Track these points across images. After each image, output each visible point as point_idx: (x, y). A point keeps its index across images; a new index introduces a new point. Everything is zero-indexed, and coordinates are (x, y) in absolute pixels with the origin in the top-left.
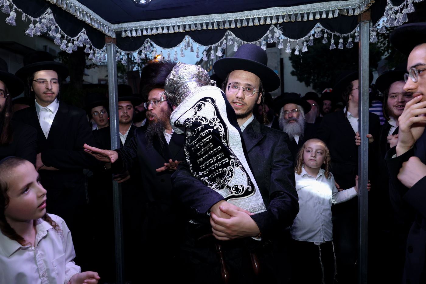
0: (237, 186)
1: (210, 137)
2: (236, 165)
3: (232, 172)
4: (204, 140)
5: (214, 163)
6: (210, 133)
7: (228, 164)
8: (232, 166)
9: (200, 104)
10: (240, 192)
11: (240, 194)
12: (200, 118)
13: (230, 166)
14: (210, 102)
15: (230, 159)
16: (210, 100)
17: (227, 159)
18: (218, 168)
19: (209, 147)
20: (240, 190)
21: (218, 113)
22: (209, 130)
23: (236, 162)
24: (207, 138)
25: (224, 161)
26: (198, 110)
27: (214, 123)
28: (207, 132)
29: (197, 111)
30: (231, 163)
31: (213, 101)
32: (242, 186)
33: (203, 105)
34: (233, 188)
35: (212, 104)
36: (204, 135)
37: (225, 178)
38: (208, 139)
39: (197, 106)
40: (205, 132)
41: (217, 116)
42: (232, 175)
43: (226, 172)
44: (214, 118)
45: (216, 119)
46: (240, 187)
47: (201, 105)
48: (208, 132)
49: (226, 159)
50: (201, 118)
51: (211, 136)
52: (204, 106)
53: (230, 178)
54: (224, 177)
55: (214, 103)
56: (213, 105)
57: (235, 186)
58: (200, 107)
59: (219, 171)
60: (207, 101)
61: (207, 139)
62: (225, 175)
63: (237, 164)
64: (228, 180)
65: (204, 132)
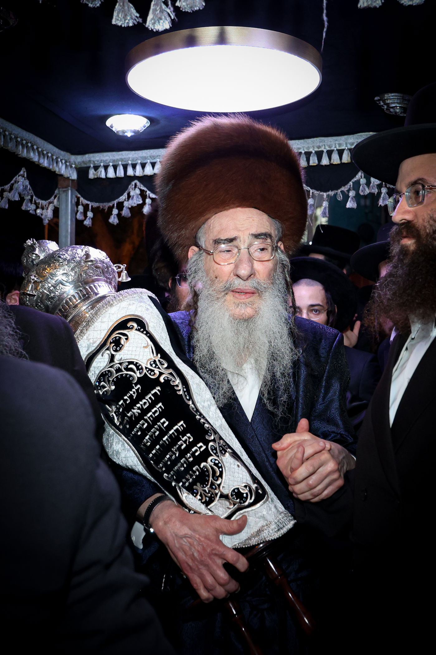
0: (238, 489)
1: (160, 407)
2: (221, 451)
3: (220, 465)
4: (149, 415)
5: (178, 460)
6: (157, 399)
7: (205, 455)
8: (215, 454)
9: (116, 337)
10: (247, 498)
11: (249, 501)
12: (125, 365)
13: (212, 455)
14: (136, 330)
15: (206, 443)
16: (135, 325)
17: (201, 444)
18: (190, 466)
19: (160, 429)
20: (247, 494)
21: (159, 349)
22: (153, 392)
23: (220, 447)
24: (153, 410)
25: (196, 451)
26: (116, 351)
27: (157, 371)
28: (150, 398)
29: (113, 353)
30: (212, 450)
31: (142, 325)
32: (246, 486)
33: (123, 338)
34: (232, 495)
35: (142, 332)
36: (148, 404)
37: (210, 481)
38: (156, 411)
39: (111, 343)
40: (147, 400)
41: (159, 355)
42: (221, 473)
43: (208, 471)
44: (155, 361)
45: (159, 361)
46: (245, 491)
47: (120, 338)
48: (153, 398)
49: (199, 445)
50: (127, 366)
51: (160, 404)
52: (127, 339)
53: (220, 478)
54: (208, 481)
55: (145, 330)
56: (145, 332)
57: (234, 490)
58: (117, 344)
59: (195, 472)
60: (129, 328)
61: (154, 413)
62: (209, 477)
63: (223, 449)
64: (218, 485)
65: (144, 401)
